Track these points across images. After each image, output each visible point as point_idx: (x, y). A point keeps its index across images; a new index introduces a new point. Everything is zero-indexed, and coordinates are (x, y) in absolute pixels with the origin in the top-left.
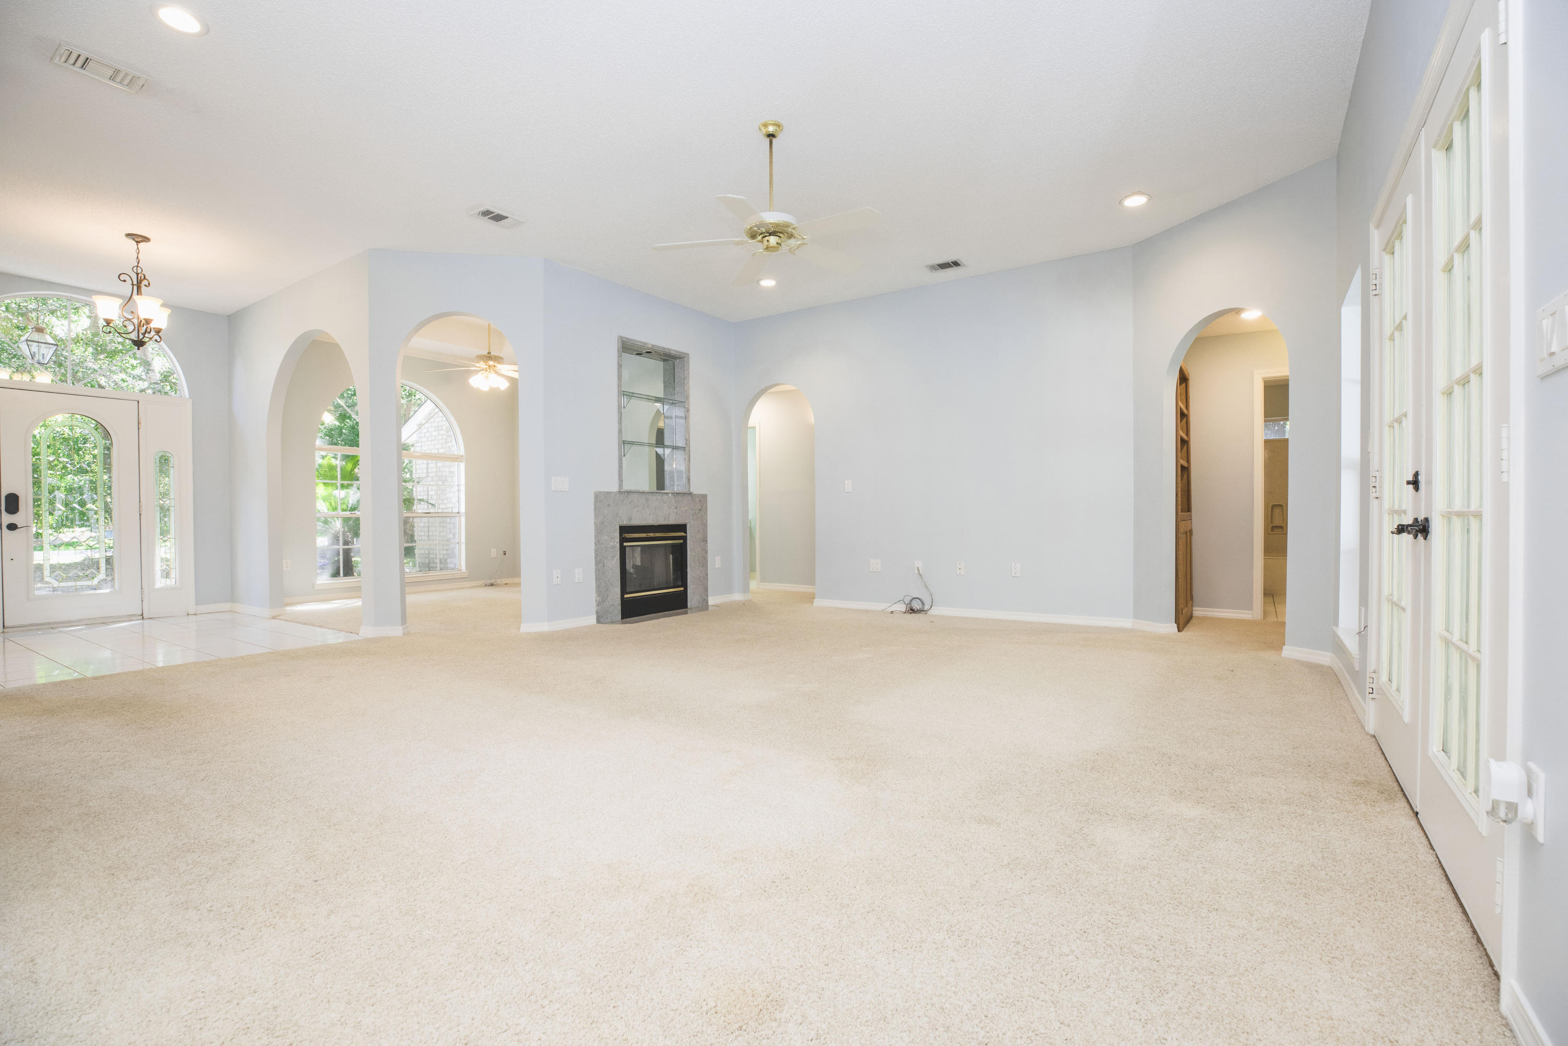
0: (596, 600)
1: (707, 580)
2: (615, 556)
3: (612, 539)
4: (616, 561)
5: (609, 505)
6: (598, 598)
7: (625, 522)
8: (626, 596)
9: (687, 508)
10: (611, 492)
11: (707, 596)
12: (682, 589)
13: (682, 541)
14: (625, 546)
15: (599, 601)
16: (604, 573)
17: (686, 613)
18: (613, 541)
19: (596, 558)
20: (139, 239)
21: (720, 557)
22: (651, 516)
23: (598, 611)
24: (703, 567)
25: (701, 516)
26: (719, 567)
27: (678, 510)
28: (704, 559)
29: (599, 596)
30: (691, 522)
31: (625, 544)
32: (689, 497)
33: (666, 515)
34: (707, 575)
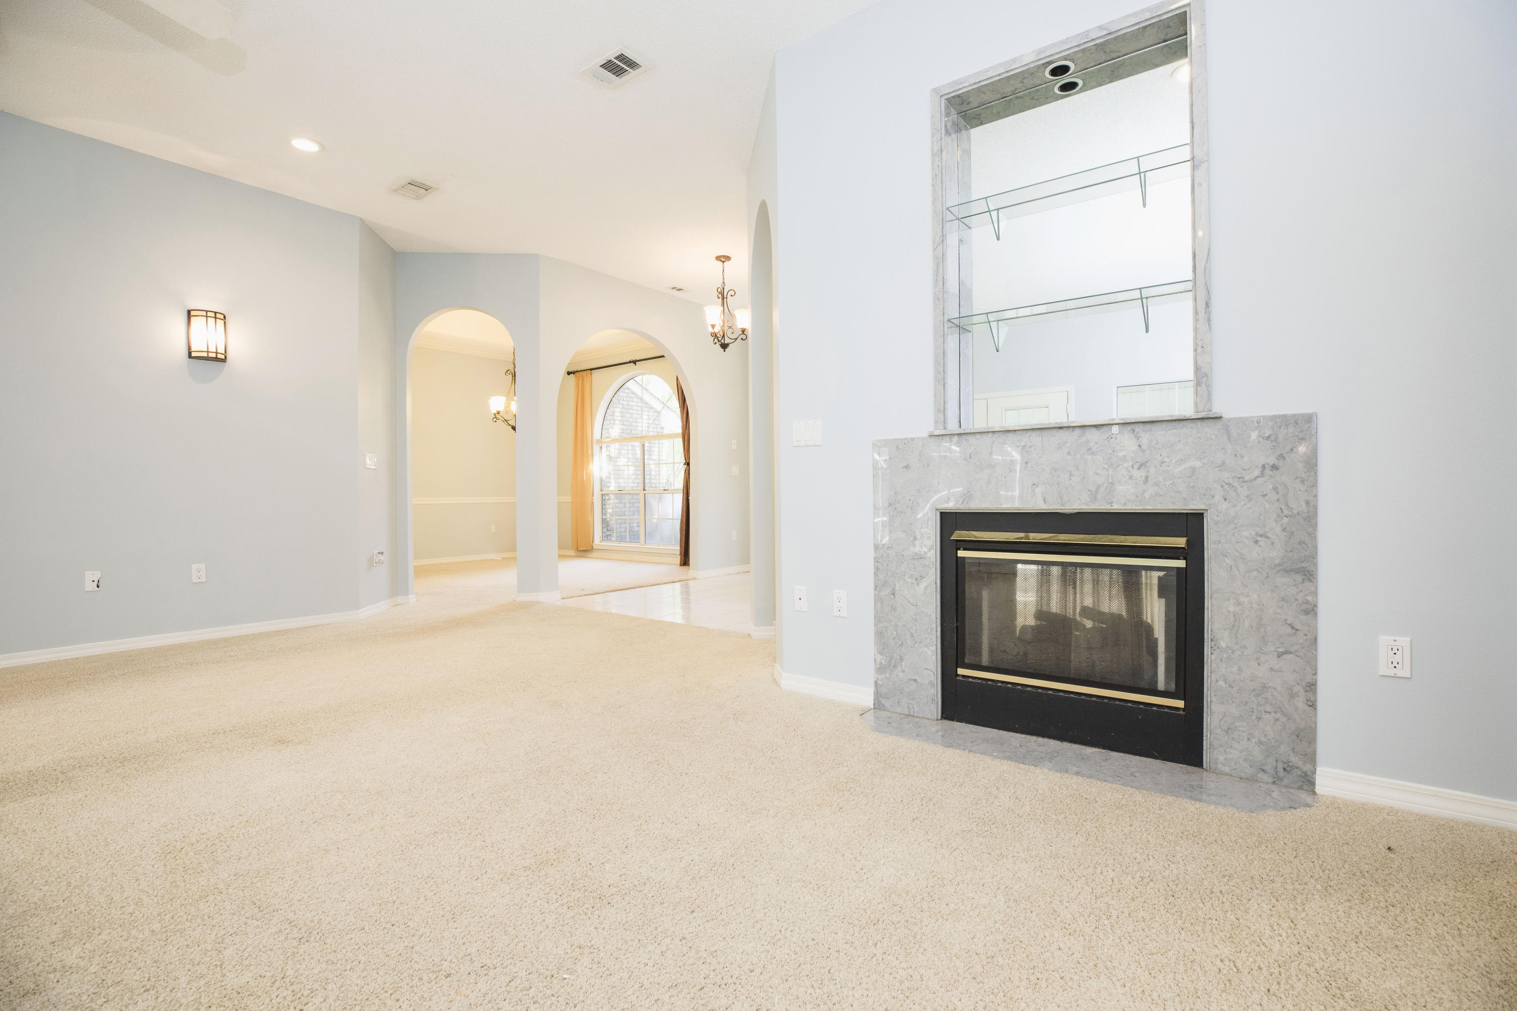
0: (875, 660)
1: (1313, 705)
2: (922, 577)
5: (907, 467)
6: (879, 657)
7: (951, 506)
8: (961, 671)
9: (1198, 464)
10: (913, 439)
11: (1311, 758)
12: (1180, 704)
13: (1181, 564)
14: (964, 559)
15: (881, 663)
16: (894, 609)
18: (918, 543)
19: (876, 575)
21: (1404, 641)
22: (1039, 490)
23: (880, 682)
24: (1285, 656)
25: (1275, 489)
26: (1400, 673)
27: (1152, 470)
28: (1289, 630)
29: (881, 654)
30: (1224, 506)
31: (961, 553)
32: (1209, 429)
33: (1099, 487)
34: (1311, 687)
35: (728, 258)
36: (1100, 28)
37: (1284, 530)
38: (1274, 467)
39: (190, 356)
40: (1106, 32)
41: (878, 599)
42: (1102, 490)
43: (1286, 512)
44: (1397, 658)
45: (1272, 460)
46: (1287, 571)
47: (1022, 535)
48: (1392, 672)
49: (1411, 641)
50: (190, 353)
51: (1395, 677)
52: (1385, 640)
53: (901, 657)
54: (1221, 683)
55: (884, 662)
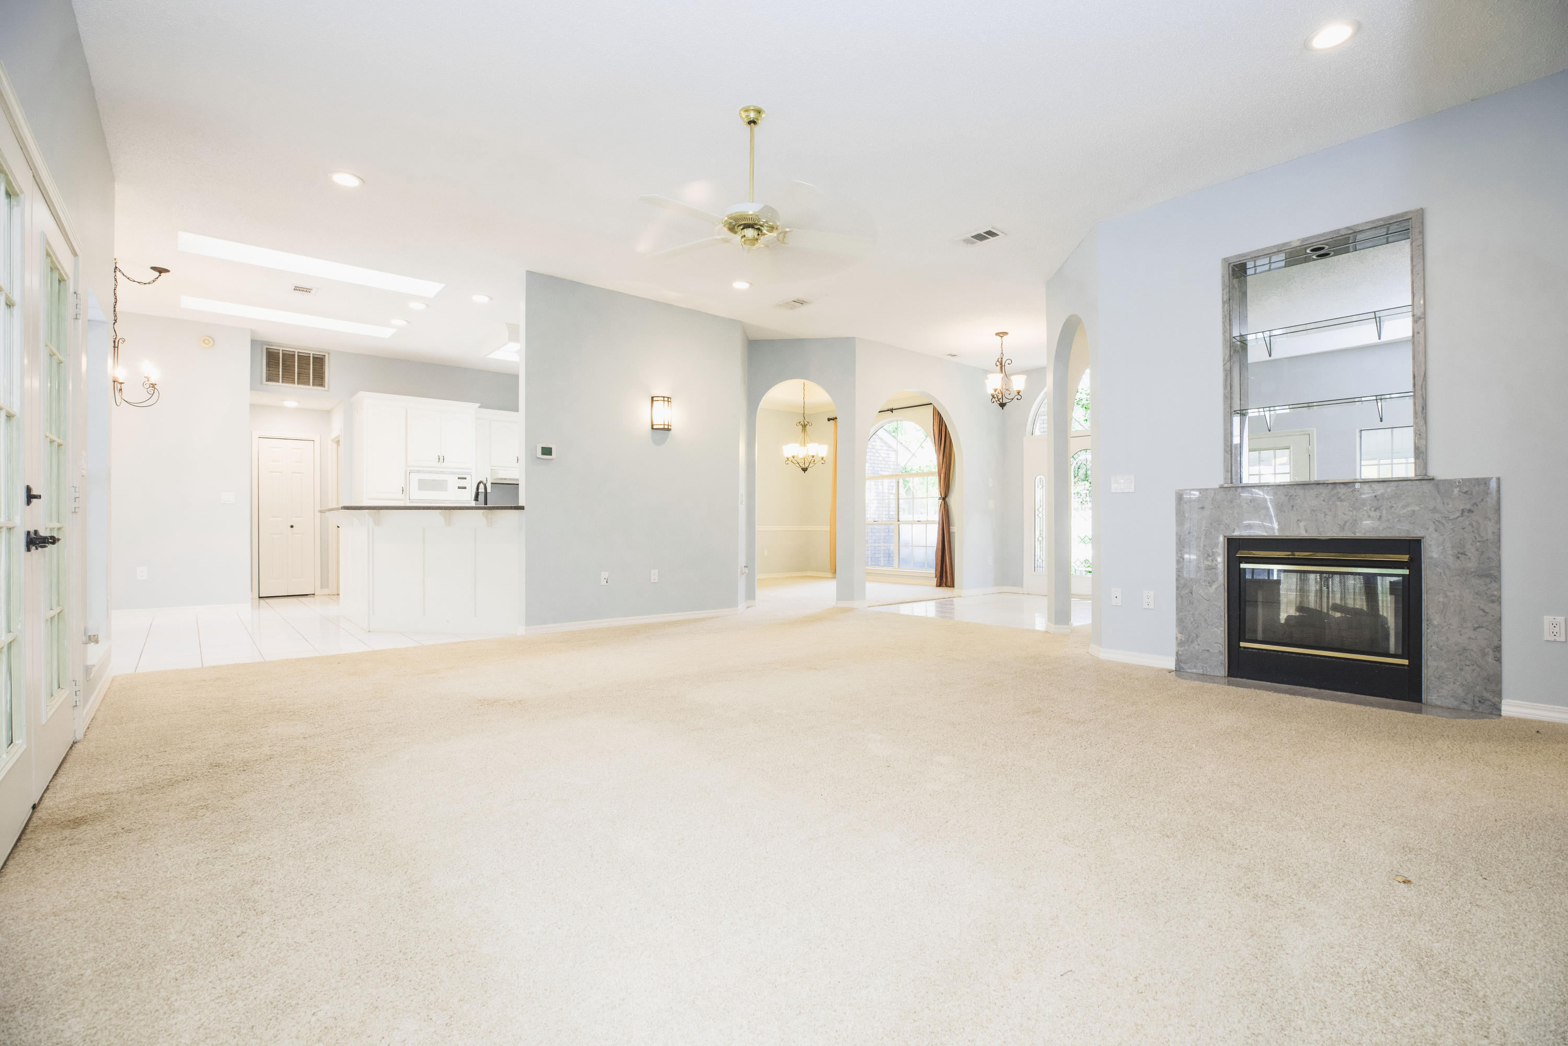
0: (1177, 638)
1: (1499, 660)
2: (1214, 581)
3: (1209, 555)
4: (1216, 589)
5: (1203, 508)
8: (1242, 644)
9: (1417, 508)
10: (1207, 490)
11: (1499, 694)
12: (1406, 662)
13: (1406, 572)
14: (1245, 569)
15: (1181, 640)
16: (1191, 603)
17: (1419, 711)
18: (1210, 559)
19: (1177, 580)
20: (1002, 334)
21: (1561, 619)
22: (1302, 524)
23: (1180, 653)
24: (1478, 630)
25: (1471, 524)
26: (1558, 639)
27: (1384, 512)
28: (1481, 613)
29: (1181, 633)
30: (1435, 535)
31: (1243, 566)
32: (1426, 486)
33: (1346, 522)
34: (1498, 649)
35: (1006, 333)
36: (1348, 228)
37: (1477, 550)
38: (1470, 511)
39: (652, 429)
40: (1351, 231)
41: (1179, 596)
42: (1348, 524)
43: (1479, 539)
44: (1557, 629)
45: (1468, 506)
46: (1480, 576)
47: (1289, 553)
48: (1552, 638)
49: (1566, 619)
50: (652, 425)
51: (1555, 641)
52: (1547, 619)
53: (1197, 636)
54: (1434, 647)
55: (1183, 639)
